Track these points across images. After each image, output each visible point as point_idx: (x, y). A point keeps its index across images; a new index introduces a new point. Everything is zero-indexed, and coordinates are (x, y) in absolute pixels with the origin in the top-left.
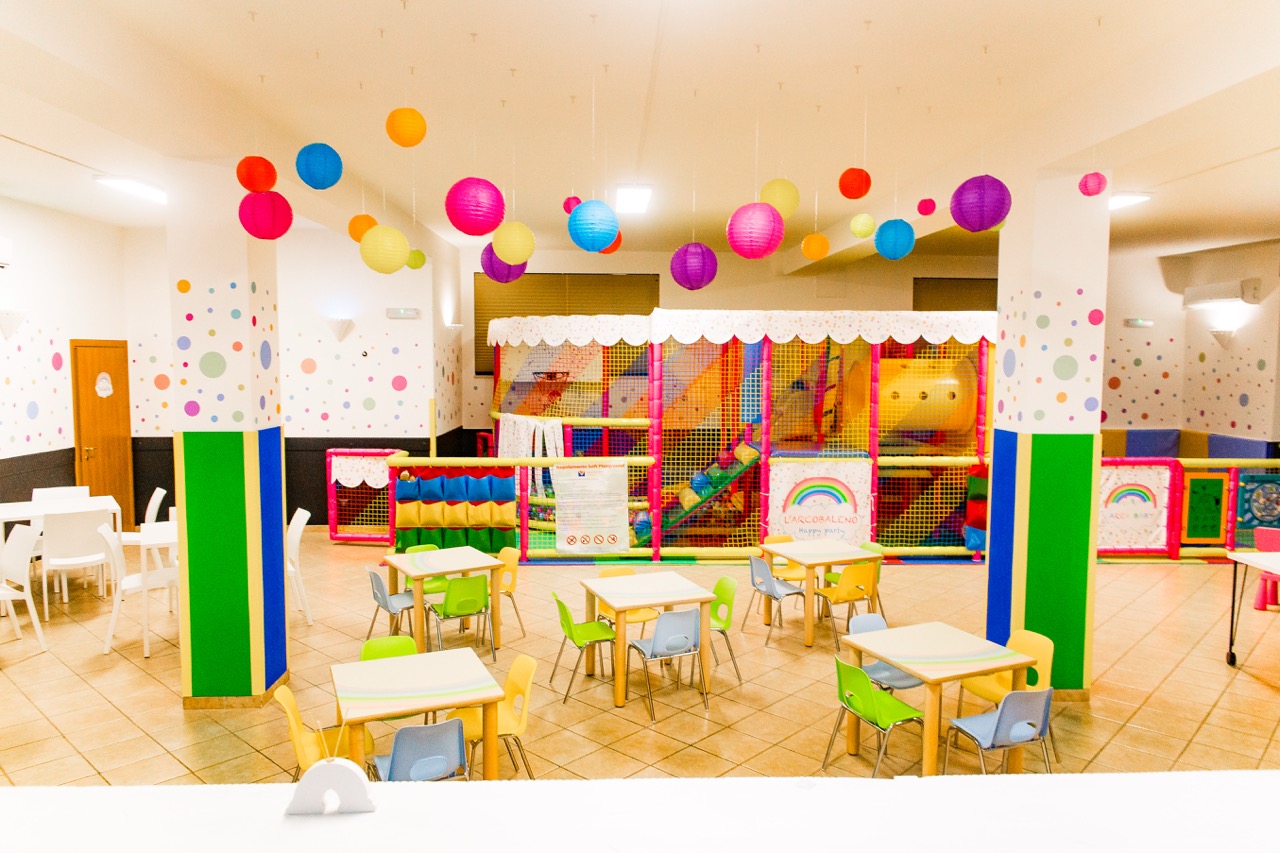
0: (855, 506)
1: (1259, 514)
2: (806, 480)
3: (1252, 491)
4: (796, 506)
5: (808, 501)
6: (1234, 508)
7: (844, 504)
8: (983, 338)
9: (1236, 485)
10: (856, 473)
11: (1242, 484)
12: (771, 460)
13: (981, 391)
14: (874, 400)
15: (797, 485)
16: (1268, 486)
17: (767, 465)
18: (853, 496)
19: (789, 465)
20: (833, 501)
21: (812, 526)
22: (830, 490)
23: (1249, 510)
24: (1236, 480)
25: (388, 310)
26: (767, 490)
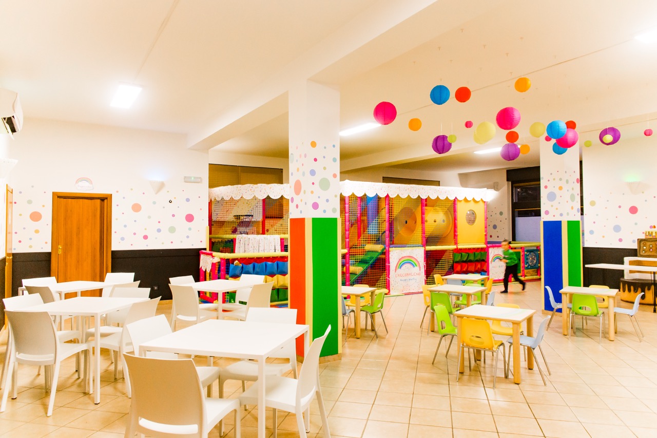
0: (420, 268)
1: (530, 264)
2: (403, 258)
3: (528, 255)
4: (399, 269)
5: (403, 267)
6: (523, 262)
7: (416, 267)
8: (456, 198)
9: (524, 253)
10: (419, 253)
11: (526, 253)
12: (390, 249)
13: (455, 219)
14: (423, 221)
15: (400, 260)
16: (532, 253)
17: (389, 251)
18: (419, 264)
19: (397, 251)
20: (412, 266)
21: (405, 278)
22: (410, 261)
23: (528, 263)
24: (523, 251)
25: (185, 177)
26: (389, 263)
